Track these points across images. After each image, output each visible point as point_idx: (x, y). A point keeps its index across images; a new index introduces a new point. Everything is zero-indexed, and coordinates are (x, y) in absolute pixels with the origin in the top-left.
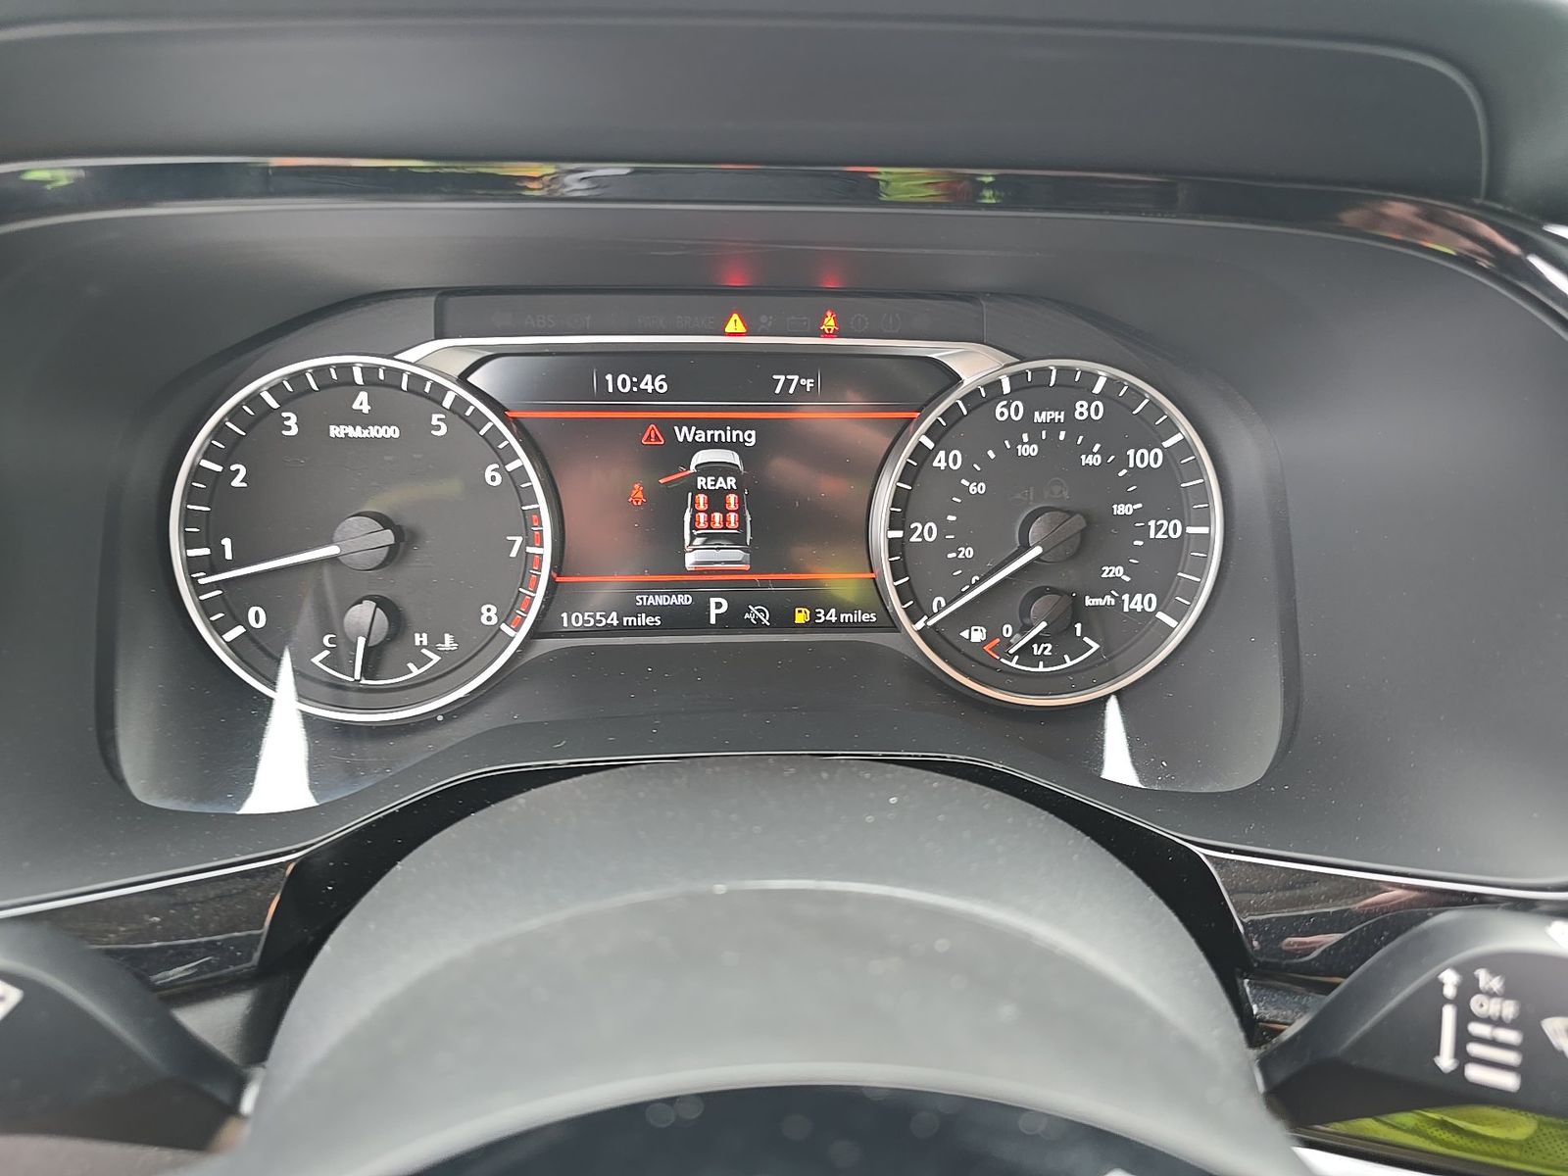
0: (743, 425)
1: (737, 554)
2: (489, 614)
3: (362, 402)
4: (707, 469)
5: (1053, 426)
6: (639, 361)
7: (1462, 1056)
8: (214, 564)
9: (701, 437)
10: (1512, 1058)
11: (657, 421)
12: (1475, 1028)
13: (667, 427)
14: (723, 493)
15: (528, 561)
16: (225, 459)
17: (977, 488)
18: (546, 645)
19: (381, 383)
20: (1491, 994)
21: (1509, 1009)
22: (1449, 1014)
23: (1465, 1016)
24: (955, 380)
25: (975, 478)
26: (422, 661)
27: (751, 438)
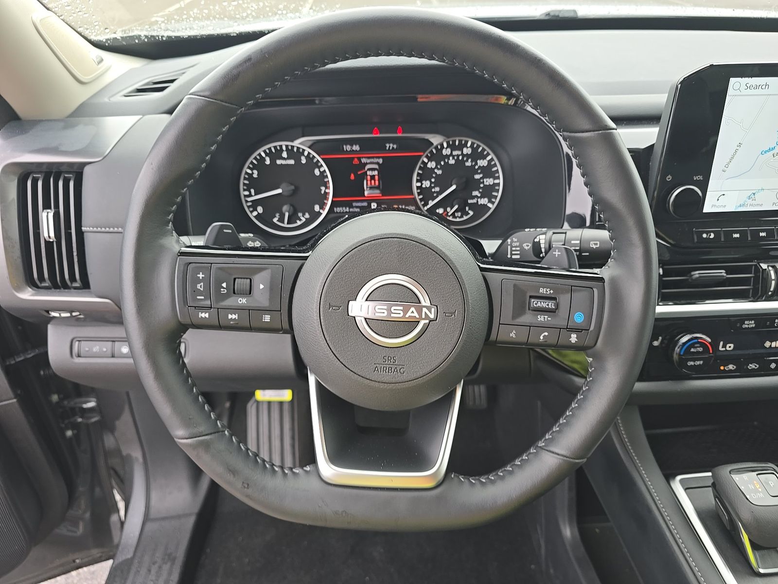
0: (379, 157)
1: (378, 191)
2: (317, 208)
3: (285, 155)
4: (369, 169)
5: (458, 156)
6: (351, 142)
7: (512, 254)
8: (250, 195)
9: (368, 161)
10: (518, 252)
11: (357, 158)
12: (513, 249)
13: (359, 159)
14: (374, 176)
15: (326, 194)
16: (252, 169)
17: (439, 172)
18: (332, 216)
19: (290, 150)
20: (515, 242)
21: (518, 244)
22: (509, 247)
23: (512, 247)
24: (432, 144)
25: (438, 169)
26: (300, 220)
27: (381, 161)
